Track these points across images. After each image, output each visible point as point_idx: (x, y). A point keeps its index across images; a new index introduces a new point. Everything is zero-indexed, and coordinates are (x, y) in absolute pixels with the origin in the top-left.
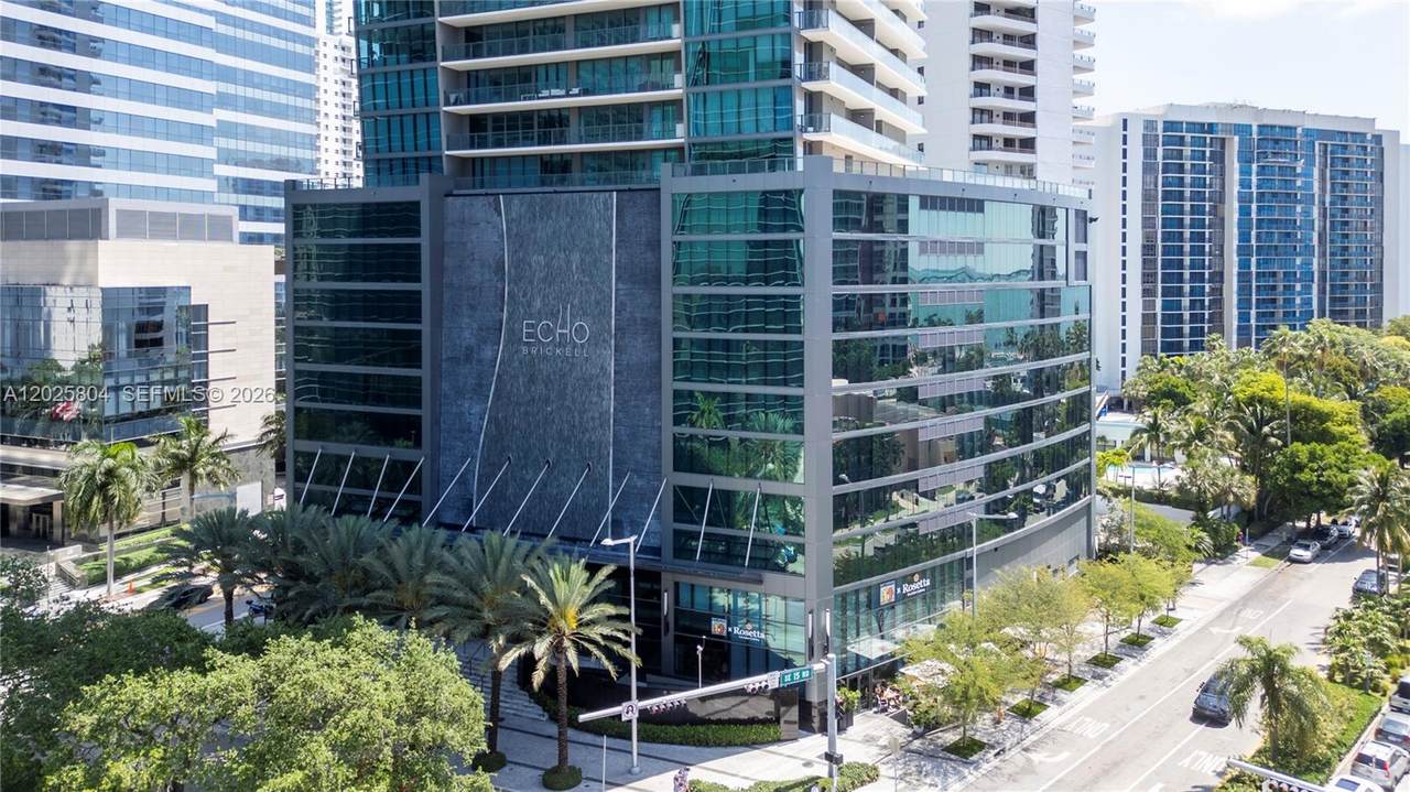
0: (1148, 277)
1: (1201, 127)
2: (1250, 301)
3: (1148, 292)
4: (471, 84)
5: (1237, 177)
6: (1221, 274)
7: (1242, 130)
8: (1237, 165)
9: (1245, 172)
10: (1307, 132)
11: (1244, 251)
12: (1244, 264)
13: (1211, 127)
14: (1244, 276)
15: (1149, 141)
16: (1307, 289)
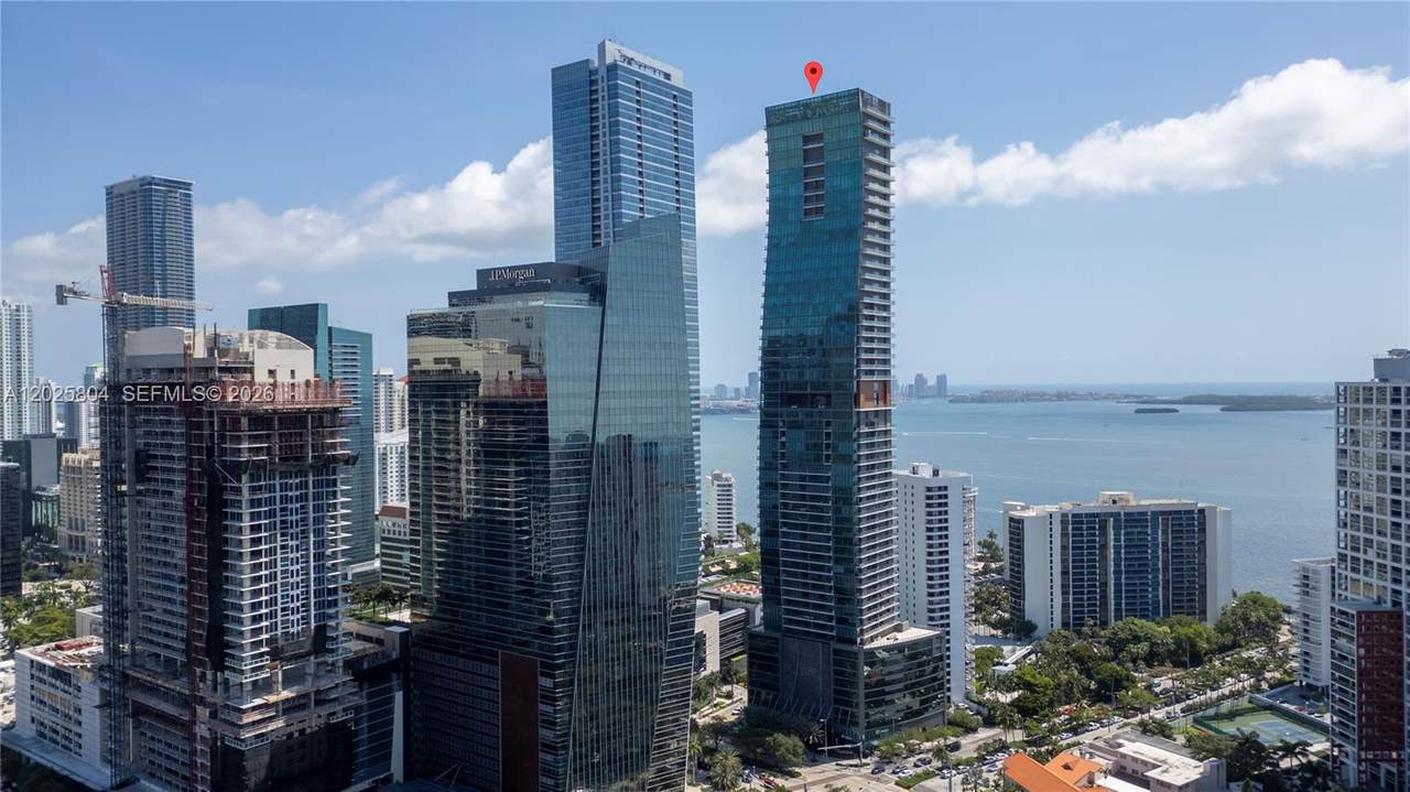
0: (1064, 586)
1: (1093, 515)
2: (1121, 596)
3: (1065, 593)
4: (788, 612)
5: (1112, 537)
6: (1106, 583)
7: (1116, 515)
8: (1112, 532)
9: (1117, 534)
10: (1153, 513)
11: (1117, 573)
12: (1118, 579)
13: (1097, 515)
14: (1118, 585)
15: (1064, 522)
16: (1156, 590)
